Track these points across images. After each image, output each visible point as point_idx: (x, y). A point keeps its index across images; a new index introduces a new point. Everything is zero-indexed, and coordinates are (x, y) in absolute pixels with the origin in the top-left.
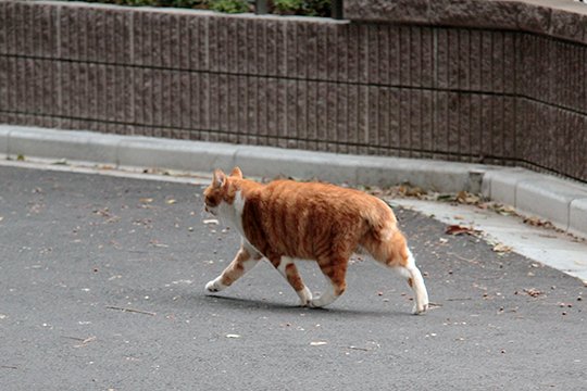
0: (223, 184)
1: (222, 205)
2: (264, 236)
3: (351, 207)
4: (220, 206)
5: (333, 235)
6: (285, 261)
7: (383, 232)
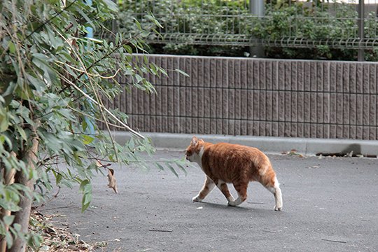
0: (197, 144)
1: (194, 154)
2: (210, 170)
3: (247, 156)
4: (193, 155)
5: (239, 171)
6: (220, 182)
7: (260, 170)
